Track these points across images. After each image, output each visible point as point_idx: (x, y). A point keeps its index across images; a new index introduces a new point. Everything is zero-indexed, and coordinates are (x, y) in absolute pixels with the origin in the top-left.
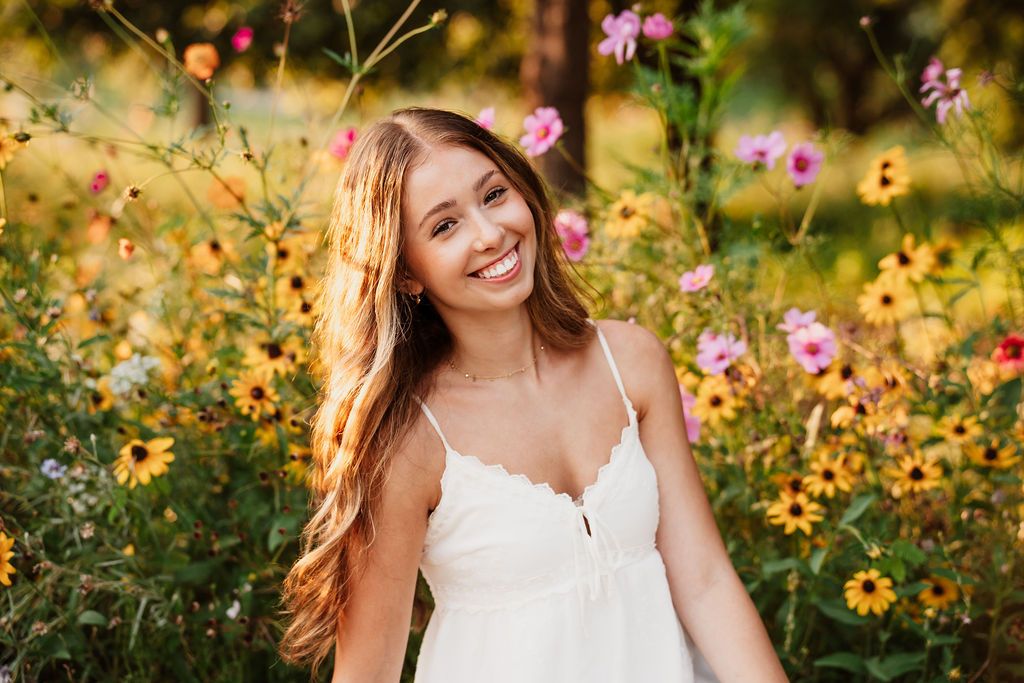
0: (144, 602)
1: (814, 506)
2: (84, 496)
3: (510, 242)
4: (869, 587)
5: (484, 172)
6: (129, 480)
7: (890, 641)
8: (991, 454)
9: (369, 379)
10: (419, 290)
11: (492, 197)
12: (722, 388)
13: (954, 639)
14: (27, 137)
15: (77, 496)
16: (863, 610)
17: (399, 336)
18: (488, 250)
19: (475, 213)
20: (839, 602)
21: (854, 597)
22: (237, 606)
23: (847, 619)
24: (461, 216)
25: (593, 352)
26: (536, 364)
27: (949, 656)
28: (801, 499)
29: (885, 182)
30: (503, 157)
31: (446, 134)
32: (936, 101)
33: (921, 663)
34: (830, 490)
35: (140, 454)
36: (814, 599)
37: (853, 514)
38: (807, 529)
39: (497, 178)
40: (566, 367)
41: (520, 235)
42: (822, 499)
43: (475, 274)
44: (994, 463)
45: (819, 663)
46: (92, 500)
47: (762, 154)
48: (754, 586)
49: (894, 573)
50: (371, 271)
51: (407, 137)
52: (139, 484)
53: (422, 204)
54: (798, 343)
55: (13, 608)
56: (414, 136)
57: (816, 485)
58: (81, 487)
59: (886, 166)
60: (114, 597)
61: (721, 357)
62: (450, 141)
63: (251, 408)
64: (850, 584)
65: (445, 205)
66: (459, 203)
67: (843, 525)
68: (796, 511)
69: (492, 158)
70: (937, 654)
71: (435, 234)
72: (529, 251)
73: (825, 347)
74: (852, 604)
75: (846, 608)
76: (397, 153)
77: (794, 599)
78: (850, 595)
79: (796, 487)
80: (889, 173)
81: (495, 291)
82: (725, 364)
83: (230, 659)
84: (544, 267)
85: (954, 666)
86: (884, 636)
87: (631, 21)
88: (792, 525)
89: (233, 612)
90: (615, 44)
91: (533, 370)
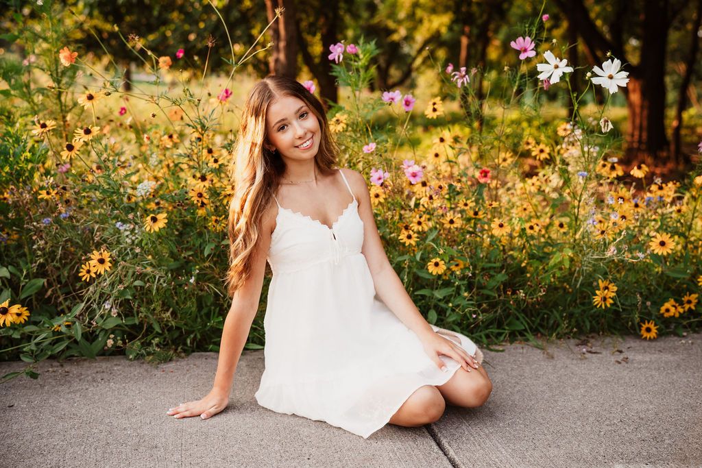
0: (157, 277)
1: (416, 235)
2: (130, 236)
3: (309, 135)
4: (437, 264)
5: (299, 107)
6: (150, 230)
7: (442, 284)
8: (476, 213)
9: (254, 187)
10: (275, 149)
11: (302, 116)
12: (380, 191)
13: (465, 282)
14: (110, 94)
15: (127, 236)
16: (434, 273)
17: (265, 170)
18: (300, 138)
19: (295, 123)
20: (424, 270)
21: (431, 268)
22: (193, 278)
23: (427, 277)
24: (289, 124)
25: (337, 176)
26: (316, 179)
27: (463, 288)
28: (411, 232)
29: (435, 110)
30: (308, 100)
31: (285, 91)
32: (457, 79)
33: (453, 291)
34: (420, 229)
35: (154, 220)
36: (415, 270)
37: (431, 237)
38: (414, 244)
39: (305, 108)
40: (328, 180)
41: (313, 133)
42: (418, 232)
43: (297, 147)
44: (477, 217)
45: (416, 293)
46: (134, 238)
47: (393, 99)
48: (394, 265)
49: (445, 259)
50: (254, 144)
51: (270, 91)
52: (155, 232)
53: (274, 119)
54: (408, 172)
55: (108, 280)
56: (273, 91)
57: (416, 227)
58: (128, 233)
59: (434, 104)
60: (146, 275)
61: (380, 179)
62: (288, 94)
63: (198, 201)
64: (429, 264)
65: (283, 120)
66: (289, 119)
67: (428, 242)
68: (409, 237)
69: (303, 100)
70: (458, 288)
71: (279, 131)
72: (317, 139)
73: (419, 174)
74: (430, 271)
75: (428, 273)
76: (266, 98)
77: (407, 270)
78: (429, 267)
79: (407, 228)
80: (436, 106)
81: (303, 152)
82: (381, 181)
83: (191, 298)
84: (323, 142)
85: (466, 292)
86: (440, 282)
87: (341, 47)
88: (408, 242)
89: (192, 281)
90: (335, 55)
91: (315, 181)
